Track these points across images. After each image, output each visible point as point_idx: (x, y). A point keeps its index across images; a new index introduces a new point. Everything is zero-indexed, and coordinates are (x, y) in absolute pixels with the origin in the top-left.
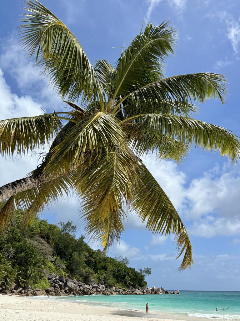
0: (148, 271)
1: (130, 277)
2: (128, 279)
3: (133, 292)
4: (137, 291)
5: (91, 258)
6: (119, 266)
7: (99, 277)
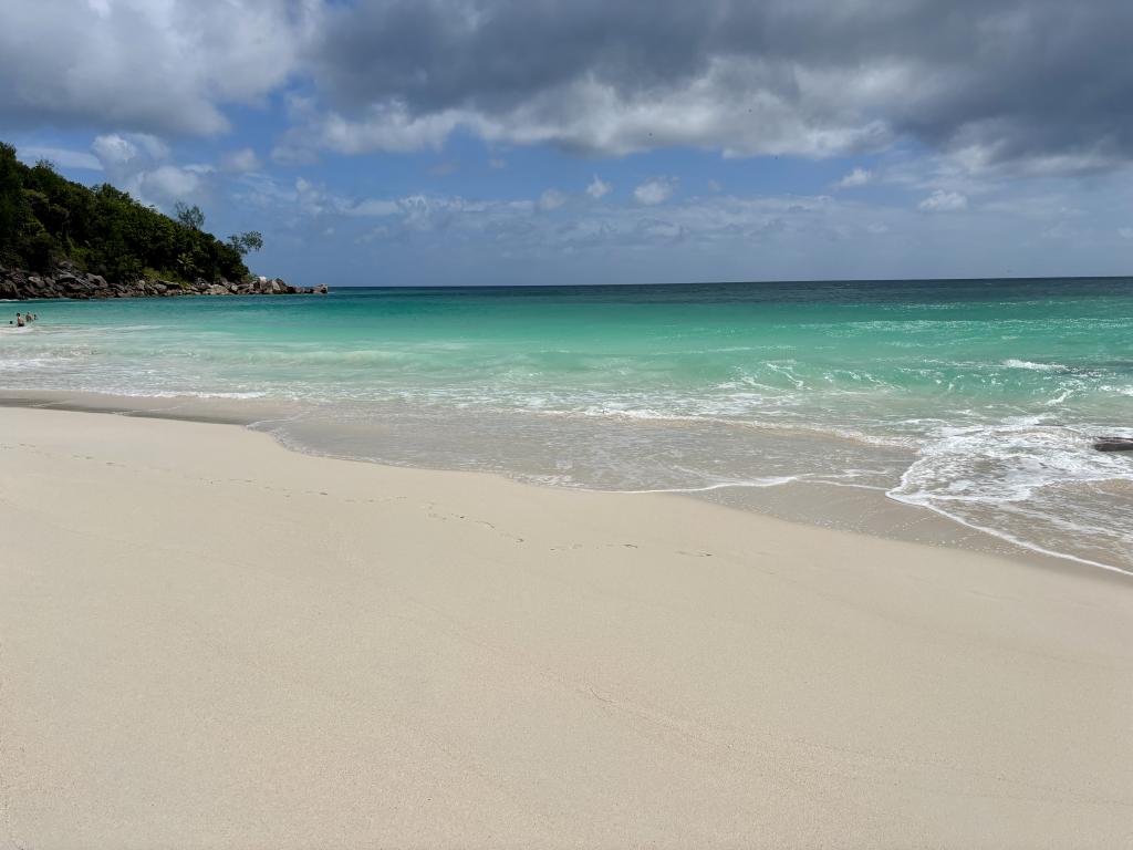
0: (254, 241)
1: (195, 254)
2: (185, 259)
3: (201, 291)
4: (214, 289)
5: (57, 207)
6: (159, 229)
7: (89, 255)
